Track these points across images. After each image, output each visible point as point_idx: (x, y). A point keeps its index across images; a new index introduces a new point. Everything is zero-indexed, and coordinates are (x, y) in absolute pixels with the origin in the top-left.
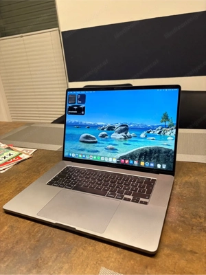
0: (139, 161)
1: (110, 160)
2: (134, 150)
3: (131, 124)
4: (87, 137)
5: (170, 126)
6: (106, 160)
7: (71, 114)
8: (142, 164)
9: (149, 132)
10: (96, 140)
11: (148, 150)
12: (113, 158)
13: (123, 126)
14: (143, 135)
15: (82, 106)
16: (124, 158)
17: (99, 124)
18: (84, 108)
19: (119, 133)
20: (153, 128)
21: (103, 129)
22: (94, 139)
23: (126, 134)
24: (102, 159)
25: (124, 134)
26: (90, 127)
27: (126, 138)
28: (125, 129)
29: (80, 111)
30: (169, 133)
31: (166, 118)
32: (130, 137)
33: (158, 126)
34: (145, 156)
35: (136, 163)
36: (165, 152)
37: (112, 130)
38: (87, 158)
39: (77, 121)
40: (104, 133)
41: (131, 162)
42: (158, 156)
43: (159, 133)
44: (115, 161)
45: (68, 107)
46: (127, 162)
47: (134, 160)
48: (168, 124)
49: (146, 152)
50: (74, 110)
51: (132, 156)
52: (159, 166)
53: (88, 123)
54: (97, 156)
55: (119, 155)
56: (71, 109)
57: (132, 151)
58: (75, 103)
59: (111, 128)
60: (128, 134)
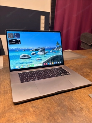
0: (51, 62)
1: (39, 65)
2: (49, 58)
3: (45, 47)
4: (24, 56)
5: (60, 47)
6: (37, 66)
7: (11, 44)
8: (53, 63)
9: (53, 50)
10: (30, 57)
11: (54, 57)
12: (40, 64)
13: (42, 48)
14: (51, 51)
15: (18, 39)
16: (45, 62)
17: (30, 48)
18: (20, 40)
19: (41, 52)
20: (54, 48)
21: (33, 51)
22: (29, 56)
23: (44, 52)
24: (35, 66)
25: (43, 52)
26: (25, 50)
27: (44, 54)
28: (43, 50)
29: (17, 42)
30: (60, 49)
31: (58, 44)
32: (46, 53)
33: (56, 47)
34: (53, 60)
35: (50, 63)
36: (60, 57)
37: (38, 51)
38: (26, 67)
39: (16, 48)
40: (33, 53)
41: (48, 64)
42: (58, 59)
43: (57, 50)
44: (41, 65)
45: (8, 41)
46: (47, 64)
47: (49, 62)
48: (59, 46)
49: (53, 58)
50: (13, 42)
51: (48, 61)
52: (59, 63)
53: (23, 48)
54: (32, 65)
55: (43, 62)
56: (11, 41)
57: (48, 59)
58: (13, 38)
59: (37, 50)
60: (45, 52)
